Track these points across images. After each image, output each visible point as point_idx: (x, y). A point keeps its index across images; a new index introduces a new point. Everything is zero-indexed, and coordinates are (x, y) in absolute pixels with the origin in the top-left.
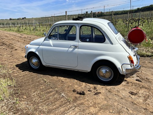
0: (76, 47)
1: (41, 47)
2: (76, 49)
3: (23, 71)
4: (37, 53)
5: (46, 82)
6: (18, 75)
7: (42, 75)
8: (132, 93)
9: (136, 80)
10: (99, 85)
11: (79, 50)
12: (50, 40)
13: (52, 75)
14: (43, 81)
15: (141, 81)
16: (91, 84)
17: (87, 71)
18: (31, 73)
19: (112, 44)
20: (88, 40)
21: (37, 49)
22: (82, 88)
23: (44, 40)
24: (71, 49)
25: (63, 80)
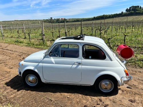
0: (79, 64)
1: (40, 64)
2: (80, 66)
3: (18, 91)
4: (36, 70)
5: (52, 101)
6: (15, 96)
7: (42, 93)
8: (131, 101)
9: (127, 87)
10: (102, 97)
11: (83, 66)
12: (51, 57)
13: (54, 92)
14: (47, 100)
15: (131, 88)
16: (94, 96)
17: (90, 85)
18: (29, 91)
19: (111, 60)
20: (90, 57)
21: (36, 67)
22: (90, 102)
23: (44, 58)
24: (75, 66)
25: (68, 96)
